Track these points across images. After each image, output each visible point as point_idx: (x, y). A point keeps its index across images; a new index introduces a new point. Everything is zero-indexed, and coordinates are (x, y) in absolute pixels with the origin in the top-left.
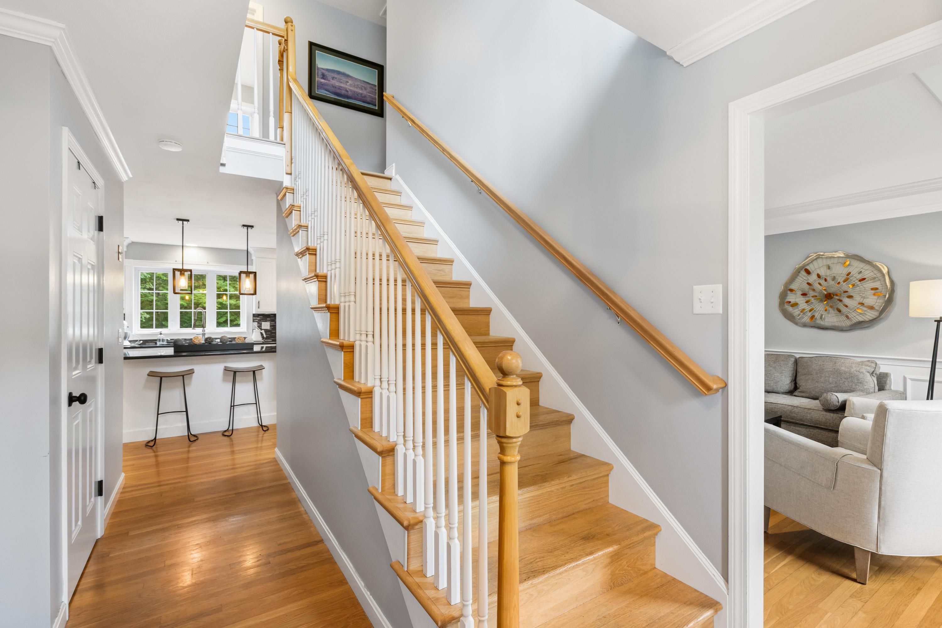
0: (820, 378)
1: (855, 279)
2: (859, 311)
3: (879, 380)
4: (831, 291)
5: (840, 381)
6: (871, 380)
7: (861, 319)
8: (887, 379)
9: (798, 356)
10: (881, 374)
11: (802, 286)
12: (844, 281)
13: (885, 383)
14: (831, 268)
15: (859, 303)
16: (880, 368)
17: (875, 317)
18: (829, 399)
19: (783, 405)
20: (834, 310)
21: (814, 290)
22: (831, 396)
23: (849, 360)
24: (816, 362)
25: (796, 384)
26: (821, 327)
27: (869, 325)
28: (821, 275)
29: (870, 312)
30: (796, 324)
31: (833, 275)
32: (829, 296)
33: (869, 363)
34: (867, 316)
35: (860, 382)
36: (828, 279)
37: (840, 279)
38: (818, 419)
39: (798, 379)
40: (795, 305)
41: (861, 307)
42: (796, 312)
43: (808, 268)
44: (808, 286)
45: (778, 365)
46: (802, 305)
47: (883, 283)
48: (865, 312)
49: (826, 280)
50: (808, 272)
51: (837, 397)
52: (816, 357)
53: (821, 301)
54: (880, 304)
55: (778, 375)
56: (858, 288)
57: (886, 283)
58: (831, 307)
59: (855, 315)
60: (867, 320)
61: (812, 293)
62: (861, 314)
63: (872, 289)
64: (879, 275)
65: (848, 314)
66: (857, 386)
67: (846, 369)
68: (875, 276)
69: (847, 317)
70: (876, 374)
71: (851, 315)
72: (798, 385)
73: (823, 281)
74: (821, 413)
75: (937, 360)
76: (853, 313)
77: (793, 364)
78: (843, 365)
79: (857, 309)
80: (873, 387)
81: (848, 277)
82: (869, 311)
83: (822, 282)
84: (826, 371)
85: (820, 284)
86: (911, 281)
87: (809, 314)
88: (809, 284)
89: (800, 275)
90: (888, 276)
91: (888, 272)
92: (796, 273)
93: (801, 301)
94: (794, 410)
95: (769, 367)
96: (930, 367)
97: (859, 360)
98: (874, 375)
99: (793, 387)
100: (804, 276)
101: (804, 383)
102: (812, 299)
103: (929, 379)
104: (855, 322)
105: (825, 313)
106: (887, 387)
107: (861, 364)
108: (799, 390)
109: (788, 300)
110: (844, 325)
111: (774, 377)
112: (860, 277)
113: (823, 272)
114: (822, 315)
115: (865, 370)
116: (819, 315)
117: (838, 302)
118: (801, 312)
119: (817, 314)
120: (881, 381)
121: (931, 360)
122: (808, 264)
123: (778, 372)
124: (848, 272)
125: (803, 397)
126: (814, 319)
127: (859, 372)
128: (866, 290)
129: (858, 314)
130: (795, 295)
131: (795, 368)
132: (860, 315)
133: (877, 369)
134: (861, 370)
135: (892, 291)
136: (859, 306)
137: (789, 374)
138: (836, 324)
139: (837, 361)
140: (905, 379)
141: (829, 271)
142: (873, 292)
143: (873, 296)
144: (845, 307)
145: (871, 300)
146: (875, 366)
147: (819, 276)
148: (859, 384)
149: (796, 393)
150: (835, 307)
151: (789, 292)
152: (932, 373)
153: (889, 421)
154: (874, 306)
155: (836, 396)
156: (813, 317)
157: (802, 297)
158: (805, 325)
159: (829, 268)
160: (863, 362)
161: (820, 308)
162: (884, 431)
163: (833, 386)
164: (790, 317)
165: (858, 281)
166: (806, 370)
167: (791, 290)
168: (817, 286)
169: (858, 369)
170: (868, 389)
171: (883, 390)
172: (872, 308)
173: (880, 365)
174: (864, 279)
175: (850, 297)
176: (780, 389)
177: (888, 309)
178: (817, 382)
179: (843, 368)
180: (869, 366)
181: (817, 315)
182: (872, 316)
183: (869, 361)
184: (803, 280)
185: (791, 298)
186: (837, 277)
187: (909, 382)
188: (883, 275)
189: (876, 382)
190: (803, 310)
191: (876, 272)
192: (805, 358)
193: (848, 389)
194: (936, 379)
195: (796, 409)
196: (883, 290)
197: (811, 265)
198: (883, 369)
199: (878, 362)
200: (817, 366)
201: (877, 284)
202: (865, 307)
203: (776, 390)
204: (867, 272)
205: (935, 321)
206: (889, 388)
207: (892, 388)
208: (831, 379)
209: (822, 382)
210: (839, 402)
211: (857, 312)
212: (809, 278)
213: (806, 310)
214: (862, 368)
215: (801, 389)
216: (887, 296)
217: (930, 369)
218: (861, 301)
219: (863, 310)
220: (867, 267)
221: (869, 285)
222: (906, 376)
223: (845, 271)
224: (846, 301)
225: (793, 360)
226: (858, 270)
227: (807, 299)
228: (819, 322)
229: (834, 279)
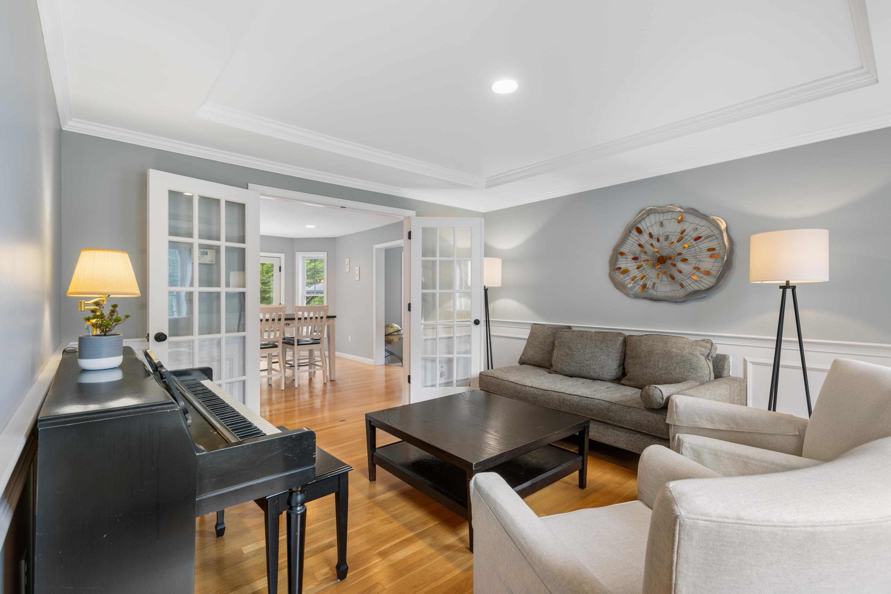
0: (649, 362)
1: (690, 238)
2: (695, 277)
3: (716, 364)
4: (665, 253)
5: (670, 366)
6: (706, 365)
7: (696, 288)
8: (725, 363)
9: (627, 334)
10: (718, 356)
11: (634, 248)
12: (678, 241)
13: (723, 366)
14: (664, 225)
15: (695, 268)
16: (716, 349)
17: (711, 285)
18: (651, 394)
19: (600, 401)
20: (667, 278)
21: (646, 253)
22: (654, 390)
23: (682, 339)
24: (646, 342)
25: (624, 369)
26: (654, 299)
27: (706, 295)
28: (653, 234)
29: (707, 279)
30: (627, 295)
31: (666, 234)
32: (662, 260)
33: (704, 343)
34: (703, 284)
35: (694, 368)
36: (662, 239)
37: (674, 239)
38: (639, 422)
39: (626, 362)
40: (625, 272)
41: (697, 273)
42: (626, 279)
43: (639, 226)
44: (639, 249)
45: (605, 345)
46: (634, 272)
47: (721, 242)
48: (701, 279)
49: (658, 240)
50: (639, 231)
51: (661, 392)
52: (646, 335)
53: (654, 266)
54: (717, 269)
55: (605, 357)
56: (693, 249)
57: (724, 243)
58: (665, 273)
59: (690, 282)
60: (703, 288)
61: (643, 257)
62: (696, 281)
63: (709, 250)
64: (716, 232)
65: (682, 282)
66: (690, 374)
67: (678, 351)
68: (712, 233)
69: (682, 286)
70: (711, 357)
71: (686, 283)
72: (626, 371)
73: (656, 241)
74: (643, 413)
75: (783, 338)
76: (688, 281)
77: (622, 345)
78: (675, 346)
79: (692, 275)
80: (708, 375)
81: (683, 235)
82: (705, 277)
83: (654, 242)
84: (655, 353)
85: (652, 245)
86: (752, 235)
87: (641, 283)
88: (640, 245)
89: (632, 235)
90: (726, 234)
91: (727, 228)
92: (627, 233)
93: (631, 266)
94: (611, 408)
95: (595, 348)
96: (775, 347)
97: (693, 339)
98: (710, 358)
99: (621, 373)
100: (636, 236)
101: (633, 370)
102: (644, 264)
103: (773, 363)
104: (690, 291)
105: (657, 281)
106: (725, 373)
107: (694, 344)
108: (626, 377)
109: (618, 266)
110: (678, 296)
111: (600, 361)
112: (695, 235)
113: (656, 231)
114: (654, 284)
115: (699, 352)
116: (652, 283)
117: (672, 267)
118: (632, 280)
119: (649, 282)
120: (717, 366)
121: (776, 338)
122: (640, 222)
123: (604, 354)
124: (682, 230)
125: (630, 386)
126: (646, 289)
127: (692, 354)
128: (702, 252)
129: (694, 281)
130: (626, 260)
131: (624, 349)
132: (696, 283)
133: (712, 351)
134: (695, 353)
135: (731, 252)
136: (695, 271)
137: (617, 357)
138: (670, 294)
139: (669, 340)
140: (745, 362)
141: (661, 228)
142: (710, 253)
143: (710, 259)
144: (679, 273)
145: (708, 264)
146: (710, 347)
147: (651, 236)
148: (692, 370)
149: (623, 381)
150: (669, 273)
151: (619, 256)
152: (777, 357)
153: (681, 551)
154: (711, 271)
155: (660, 390)
156: (644, 286)
157: (633, 262)
158: (636, 296)
159: (662, 224)
160: (696, 341)
161: (652, 274)
162: (671, 580)
163: (663, 372)
164: (620, 286)
165: (693, 240)
166: (635, 352)
167: (622, 254)
168: (648, 248)
169: (691, 351)
170: (703, 376)
171: (720, 377)
172: (708, 273)
173: (716, 345)
174: (700, 237)
175: (685, 260)
176: (607, 375)
177: (727, 274)
178: (646, 367)
179: (674, 350)
180: (704, 347)
181: (649, 284)
182: (708, 283)
183: (704, 340)
184: (634, 241)
185: (623, 263)
186: (670, 237)
187: (750, 366)
188: (721, 232)
189: (711, 367)
190: (635, 277)
191: (713, 228)
192: (634, 337)
193: (679, 377)
194: (782, 363)
195: (614, 407)
196: (721, 251)
197: (643, 223)
198: (720, 350)
199: (714, 342)
200: (646, 346)
201: (713, 244)
202: (701, 272)
203: (601, 376)
204: (702, 229)
205: (781, 287)
206: (727, 375)
207: (731, 374)
208: (660, 364)
209: (651, 368)
210: (663, 398)
211: (692, 279)
212: (641, 238)
213: (637, 278)
214: (696, 349)
215: (629, 375)
216: (725, 258)
217: (774, 350)
218: (696, 266)
219: (698, 276)
220: (703, 223)
221: (705, 245)
222: (746, 358)
223: (679, 228)
224: (681, 266)
225: (621, 338)
226: (693, 226)
227: (639, 264)
228: (652, 292)
229: (667, 238)
